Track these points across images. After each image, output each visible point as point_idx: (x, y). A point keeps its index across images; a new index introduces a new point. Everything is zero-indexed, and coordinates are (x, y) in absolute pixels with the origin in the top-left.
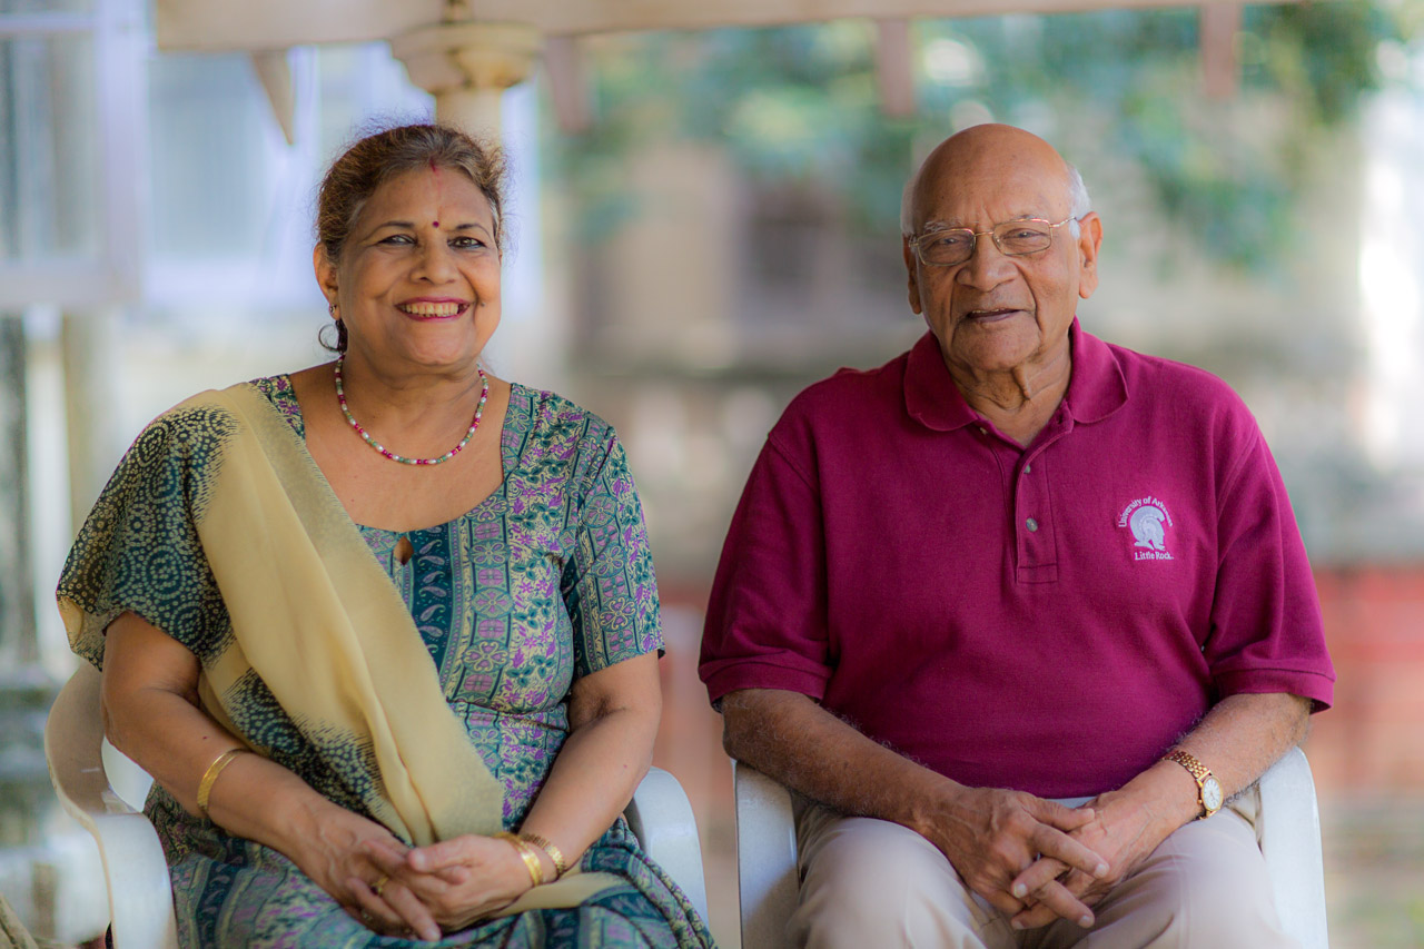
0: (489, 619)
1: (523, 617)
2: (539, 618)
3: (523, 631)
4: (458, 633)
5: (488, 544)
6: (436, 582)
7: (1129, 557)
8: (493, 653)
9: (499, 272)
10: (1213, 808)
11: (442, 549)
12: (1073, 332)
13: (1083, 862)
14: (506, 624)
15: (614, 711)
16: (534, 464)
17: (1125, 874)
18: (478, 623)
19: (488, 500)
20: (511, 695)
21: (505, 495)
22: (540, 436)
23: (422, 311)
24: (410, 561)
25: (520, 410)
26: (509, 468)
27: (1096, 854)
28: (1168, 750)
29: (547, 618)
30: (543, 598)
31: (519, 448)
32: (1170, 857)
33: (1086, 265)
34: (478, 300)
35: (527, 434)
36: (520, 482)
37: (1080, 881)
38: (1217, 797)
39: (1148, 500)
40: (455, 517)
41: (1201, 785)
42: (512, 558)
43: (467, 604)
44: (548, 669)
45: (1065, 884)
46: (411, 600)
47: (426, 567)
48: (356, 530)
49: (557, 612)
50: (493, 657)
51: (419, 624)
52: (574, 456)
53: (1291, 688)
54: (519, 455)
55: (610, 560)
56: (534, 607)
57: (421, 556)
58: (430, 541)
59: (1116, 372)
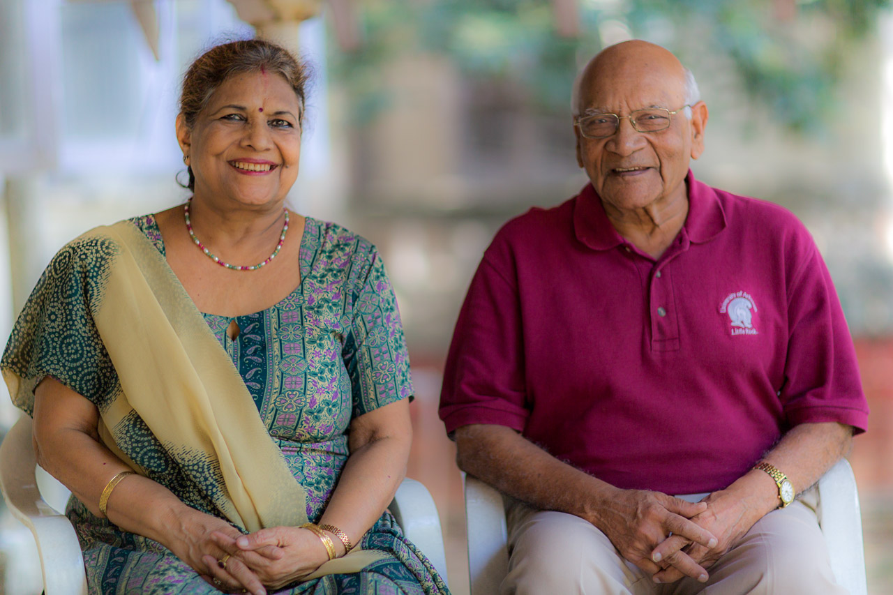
0: (291, 376)
1: (315, 374)
2: (327, 374)
3: (315, 383)
4: (271, 386)
5: (291, 326)
6: (255, 353)
7: (729, 334)
8: (295, 399)
9: (300, 145)
10: (788, 501)
11: (259, 329)
12: (688, 180)
13: (700, 537)
14: (303, 379)
15: (380, 439)
16: (321, 271)
17: (729, 547)
18: (284, 379)
19: (290, 295)
20: (309, 427)
21: (302, 293)
22: (325, 252)
23: (246, 167)
24: (238, 337)
25: (312, 235)
26: (305, 274)
27: (709, 532)
28: (757, 462)
29: (332, 374)
30: (329, 361)
31: (311, 260)
32: (760, 535)
33: (696, 137)
34: (284, 163)
35: (316, 251)
36: (312, 283)
37: (699, 550)
38: (791, 494)
39: (741, 293)
40: (268, 307)
41: (779, 485)
42: (307, 335)
43: (277, 367)
44: (334, 409)
45: (688, 553)
46: (239, 365)
47: (249, 342)
48: (202, 317)
49: (340, 372)
50: (295, 402)
51: (246, 381)
52: (348, 265)
53: (840, 419)
54: (311, 266)
55: (377, 336)
56: (322, 367)
57: (246, 334)
58: (251, 323)
59: (718, 208)
